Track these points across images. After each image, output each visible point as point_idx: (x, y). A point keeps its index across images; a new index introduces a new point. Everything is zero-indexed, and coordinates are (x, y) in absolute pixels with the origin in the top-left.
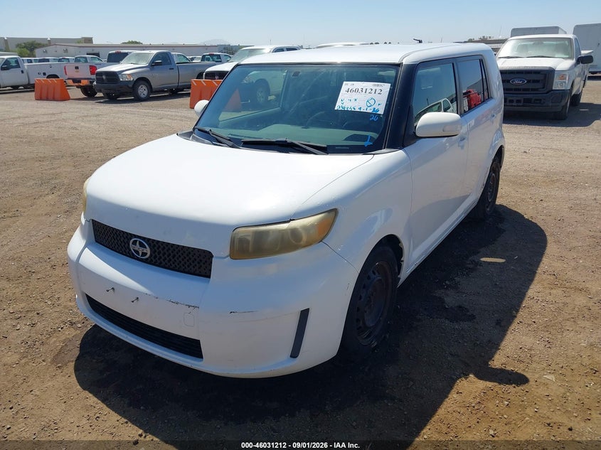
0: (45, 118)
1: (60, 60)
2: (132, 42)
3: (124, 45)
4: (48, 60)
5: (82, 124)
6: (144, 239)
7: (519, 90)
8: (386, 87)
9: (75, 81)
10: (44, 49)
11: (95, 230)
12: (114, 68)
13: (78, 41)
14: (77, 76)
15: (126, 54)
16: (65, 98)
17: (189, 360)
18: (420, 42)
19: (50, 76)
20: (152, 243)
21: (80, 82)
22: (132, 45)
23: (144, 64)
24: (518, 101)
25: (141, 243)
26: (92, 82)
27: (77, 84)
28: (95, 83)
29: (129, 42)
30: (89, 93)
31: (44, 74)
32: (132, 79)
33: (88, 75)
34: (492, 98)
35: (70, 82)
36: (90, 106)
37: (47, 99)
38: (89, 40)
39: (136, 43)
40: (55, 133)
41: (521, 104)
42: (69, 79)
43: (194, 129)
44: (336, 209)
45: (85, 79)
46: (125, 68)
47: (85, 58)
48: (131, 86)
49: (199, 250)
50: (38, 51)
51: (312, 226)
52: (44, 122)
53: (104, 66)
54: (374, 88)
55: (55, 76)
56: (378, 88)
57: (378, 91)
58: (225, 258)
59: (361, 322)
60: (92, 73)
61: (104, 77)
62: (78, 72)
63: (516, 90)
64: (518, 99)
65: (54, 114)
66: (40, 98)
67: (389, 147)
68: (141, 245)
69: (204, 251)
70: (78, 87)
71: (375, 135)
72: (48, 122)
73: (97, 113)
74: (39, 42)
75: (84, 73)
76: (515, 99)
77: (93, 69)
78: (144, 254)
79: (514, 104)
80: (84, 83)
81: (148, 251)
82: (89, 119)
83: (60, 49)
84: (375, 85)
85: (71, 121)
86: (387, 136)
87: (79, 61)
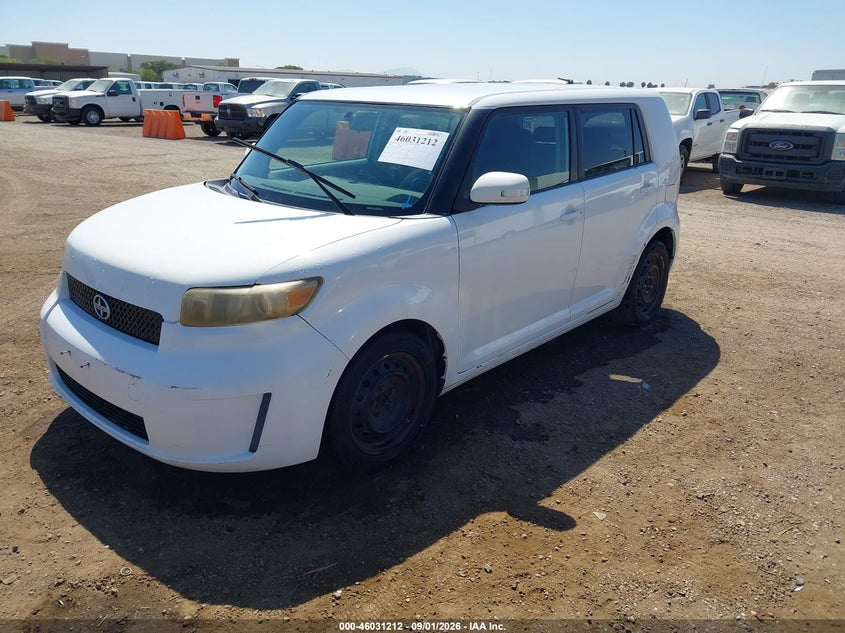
0: (144, 160)
1: (186, 87)
2: (290, 67)
3: (278, 71)
4: (171, 87)
5: (185, 170)
6: (105, 296)
7: (782, 157)
8: (443, 137)
9: (195, 114)
10: (174, 72)
11: (70, 285)
12: (243, 100)
13: (220, 63)
14: (197, 108)
15: (263, 82)
16: (179, 136)
17: (137, 443)
18: (570, 82)
19: (169, 107)
20: (113, 302)
21: (199, 116)
22: (289, 71)
23: (283, 96)
24: (779, 174)
25: (102, 301)
26: (213, 117)
27: (196, 119)
28: (217, 118)
29: (286, 67)
30: (211, 131)
31: (162, 104)
32: (264, 115)
33: (211, 108)
34: (651, 161)
35: (188, 116)
36: (206, 148)
37: (157, 136)
38: (235, 62)
39: (295, 68)
40: (147, 179)
41: (784, 178)
42: (187, 111)
43: (232, 178)
44: (321, 278)
45: (208, 112)
46: (256, 101)
47: (217, 85)
48: (261, 124)
49: (151, 312)
50: (166, 74)
51: (282, 294)
52: (140, 165)
53: (232, 96)
54: (428, 138)
55: (175, 107)
56: (433, 138)
57: (432, 142)
58: (175, 323)
59: (366, 428)
60: (216, 105)
61: (228, 111)
62: (198, 103)
63: (777, 157)
64: (779, 170)
65: (156, 155)
66: (149, 135)
67: (430, 212)
68: (103, 304)
69: (157, 314)
70: (197, 122)
71: (419, 195)
72: (145, 165)
73: (210, 156)
74: (170, 62)
75: (206, 105)
76: (775, 170)
77: (217, 99)
78: (105, 314)
79: (774, 177)
80: (205, 117)
81: (107, 310)
82: (195, 163)
83: (195, 73)
84: (430, 134)
85: (173, 165)
86: (431, 198)
87: (210, 89)
